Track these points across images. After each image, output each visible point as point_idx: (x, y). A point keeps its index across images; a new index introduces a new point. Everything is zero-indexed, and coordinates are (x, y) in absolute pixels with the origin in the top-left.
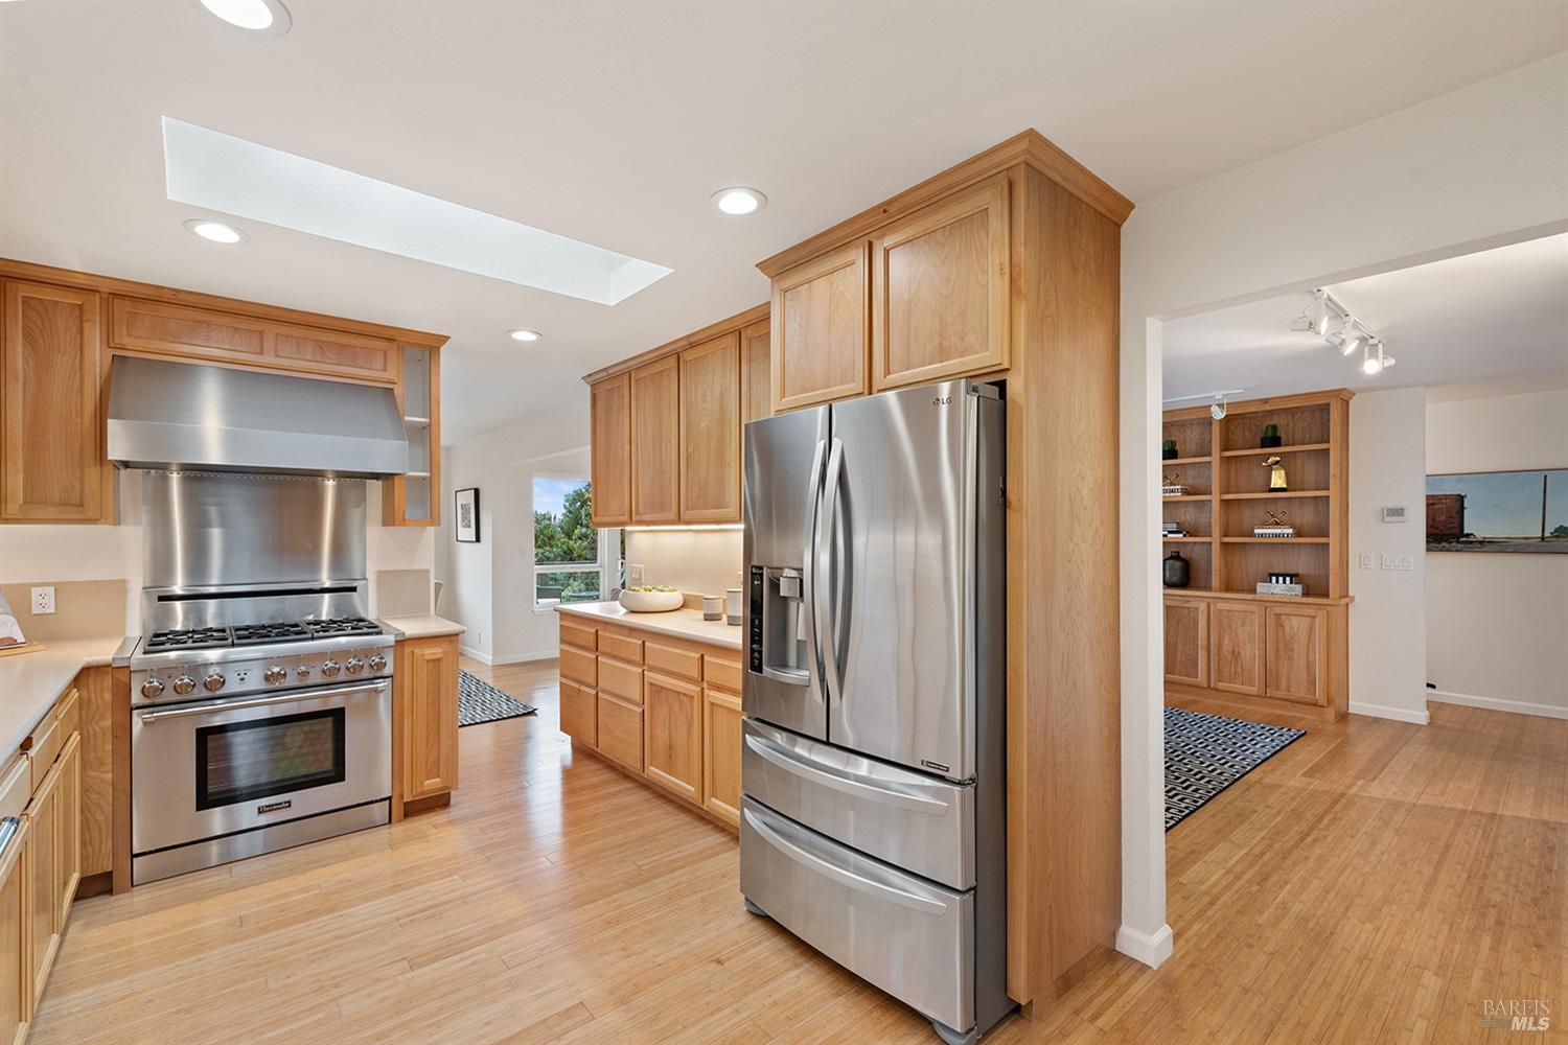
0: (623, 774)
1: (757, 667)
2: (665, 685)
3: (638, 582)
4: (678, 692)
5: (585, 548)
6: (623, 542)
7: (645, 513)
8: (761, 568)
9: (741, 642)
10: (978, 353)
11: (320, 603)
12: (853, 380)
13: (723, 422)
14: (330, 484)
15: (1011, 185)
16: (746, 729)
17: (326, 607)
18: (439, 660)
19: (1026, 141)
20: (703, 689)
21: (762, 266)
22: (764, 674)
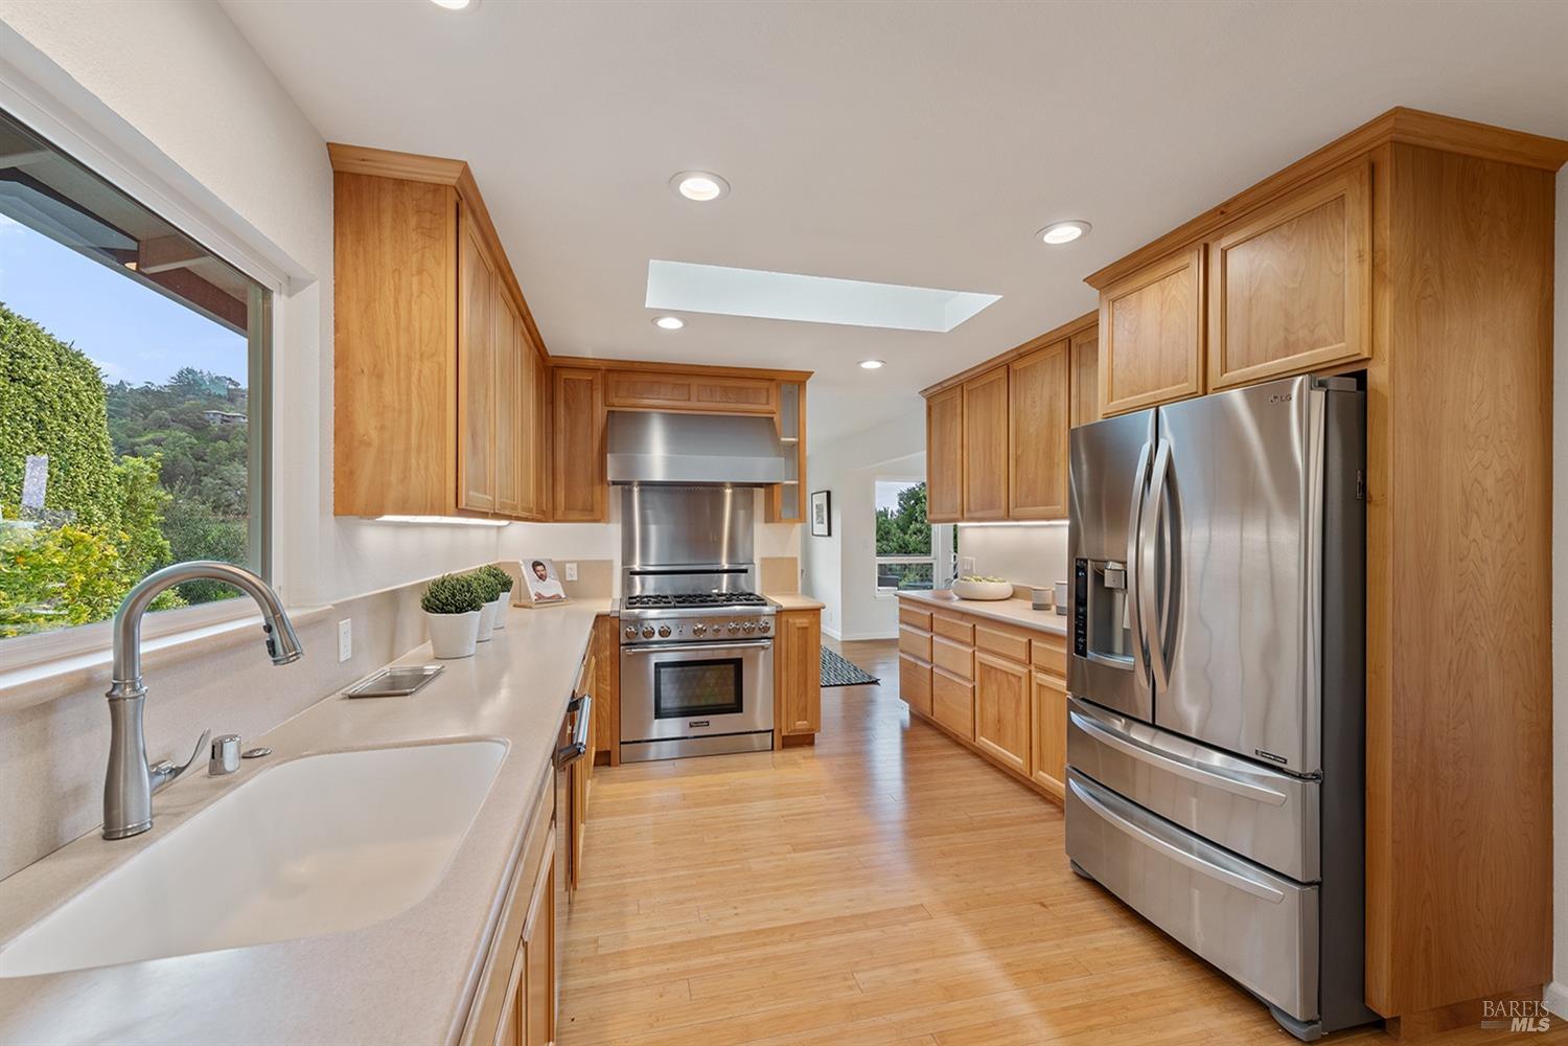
0: (956, 741)
1: (1081, 650)
2: (993, 665)
3: (970, 573)
4: (1007, 673)
5: (920, 542)
6: (955, 537)
7: (976, 511)
8: (1086, 561)
9: (1066, 629)
10: (1330, 345)
11: (721, 580)
12: (1186, 380)
13: (1051, 424)
14: (728, 491)
15: (1373, 168)
16: (1072, 707)
17: (725, 583)
18: (806, 628)
19: (1392, 120)
20: (1030, 671)
21: (1090, 280)
22: (1089, 657)
